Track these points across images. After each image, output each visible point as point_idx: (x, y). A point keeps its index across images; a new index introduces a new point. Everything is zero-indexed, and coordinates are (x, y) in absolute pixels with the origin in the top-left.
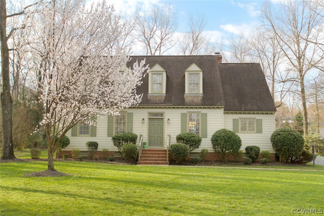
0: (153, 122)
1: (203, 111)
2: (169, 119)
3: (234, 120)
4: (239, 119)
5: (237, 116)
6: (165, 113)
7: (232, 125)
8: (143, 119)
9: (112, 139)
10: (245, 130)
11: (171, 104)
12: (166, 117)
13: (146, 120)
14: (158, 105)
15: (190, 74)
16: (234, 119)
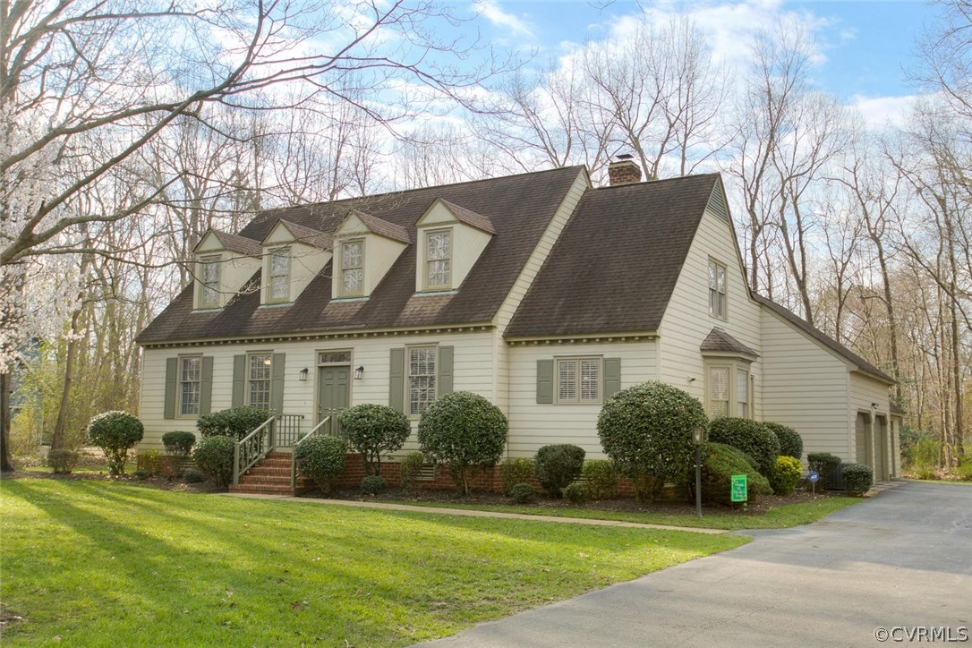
0: (329, 376)
1: (445, 340)
2: (361, 369)
3: (541, 364)
4: (555, 361)
5: (547, 353)
6: (355, 350)
7: (535, 380)
8: (306, 371)
9: (198, 426)
10: (572, 394)
11: (363, 326)
12: (356, 362)
13: (313, 371)
14: (336, 328)
15: (429, 233)
16: (539, 362)
